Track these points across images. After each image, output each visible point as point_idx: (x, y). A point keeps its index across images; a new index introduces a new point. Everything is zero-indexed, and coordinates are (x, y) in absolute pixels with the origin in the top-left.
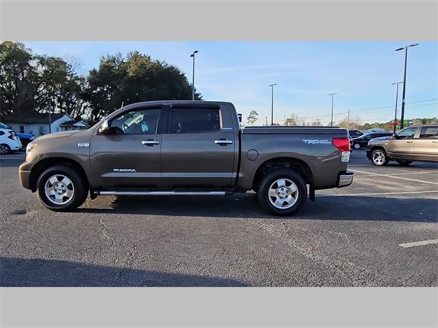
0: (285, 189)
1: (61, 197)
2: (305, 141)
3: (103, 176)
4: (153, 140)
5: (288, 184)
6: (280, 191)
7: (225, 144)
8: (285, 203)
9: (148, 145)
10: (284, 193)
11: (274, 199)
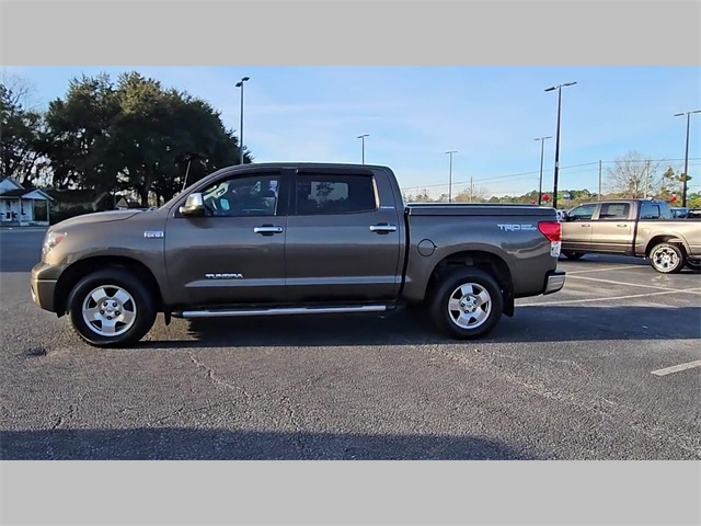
0: (472, 299)
1: (113, 323)
2: (501, 226)
3: (188, 285)
4: (271, 226)
5: (476, 291)
6: (464, 301)
7: (386, 232)
8: (473, 320)
9: (264, 233)
10: (470, 305)
11: (456, 314)
